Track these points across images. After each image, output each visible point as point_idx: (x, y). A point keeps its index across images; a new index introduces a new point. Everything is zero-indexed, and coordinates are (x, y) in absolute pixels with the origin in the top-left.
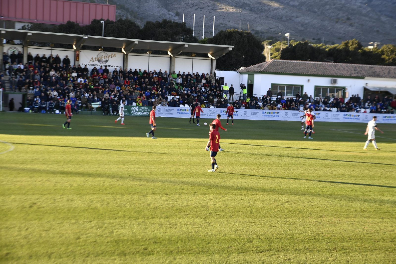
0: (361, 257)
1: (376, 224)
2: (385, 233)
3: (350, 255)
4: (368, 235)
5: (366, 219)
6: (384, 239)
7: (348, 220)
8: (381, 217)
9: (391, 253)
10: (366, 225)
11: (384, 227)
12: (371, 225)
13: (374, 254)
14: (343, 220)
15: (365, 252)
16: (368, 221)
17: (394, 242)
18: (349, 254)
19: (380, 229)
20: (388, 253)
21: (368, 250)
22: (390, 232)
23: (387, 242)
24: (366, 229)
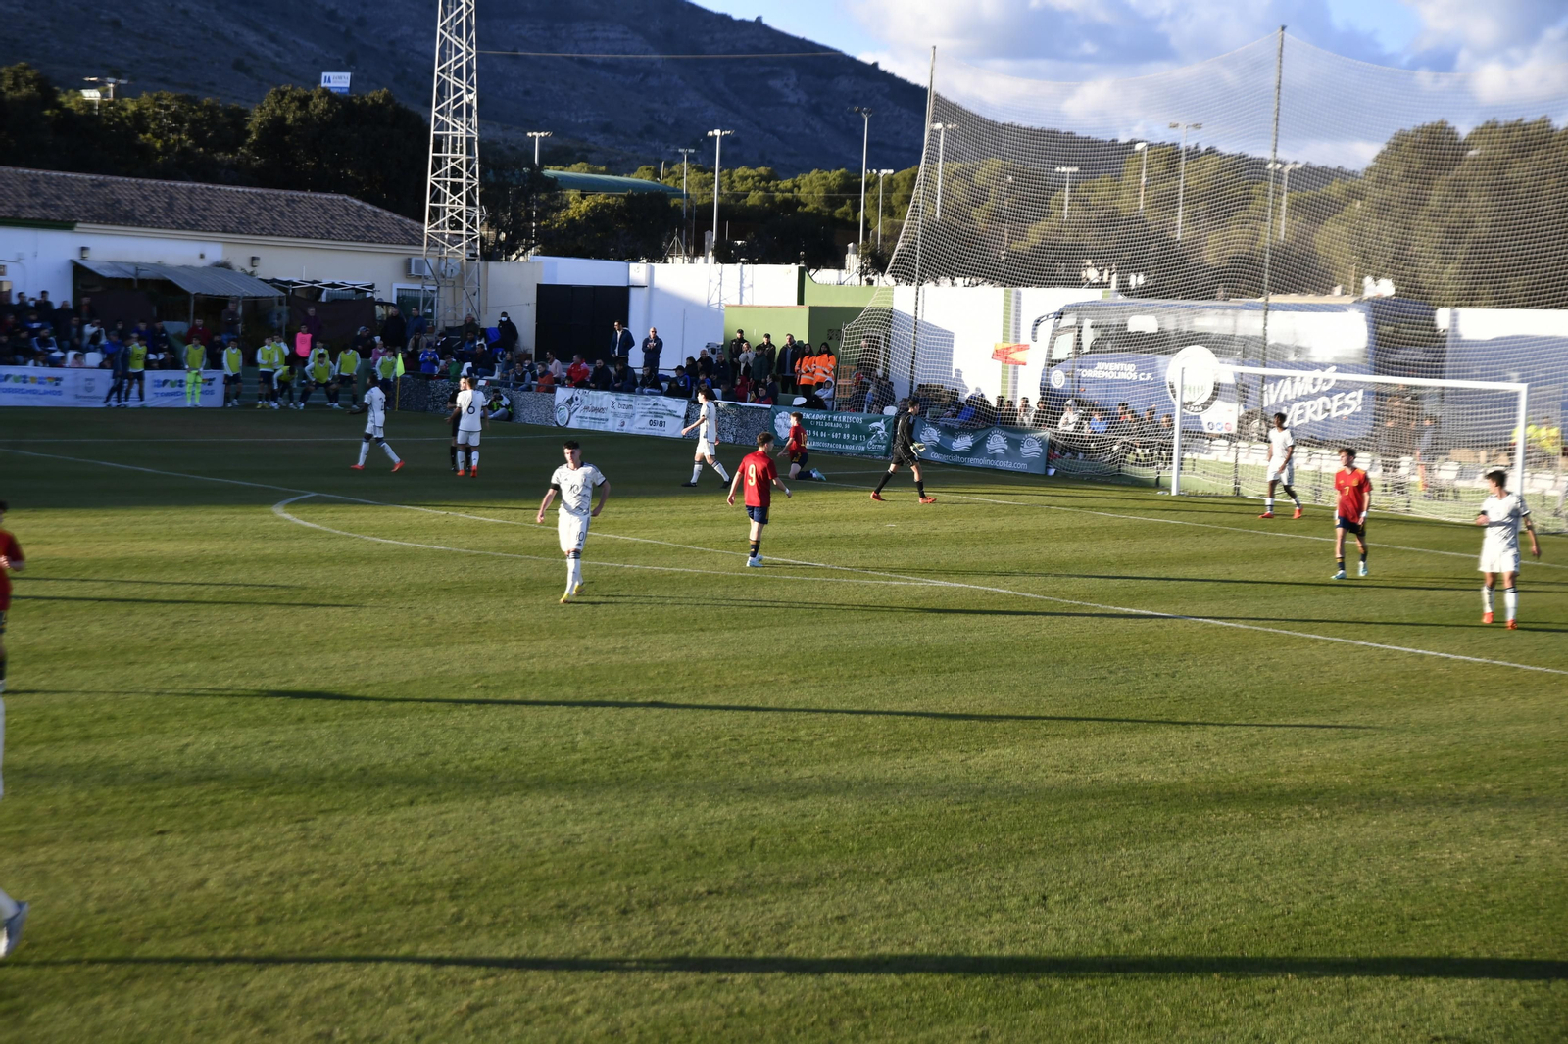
0: (75, 1021)
1: (136, 861)
2: (171, 896)
3: (34, 1017)
4: (104, 917)
5: (100, 845)
6: (168, 924)
7: (22, 858)
8: (158, 829)
9: (193, 984)
10: (97, 870)
11: (166, 872)
12: (116, 869)
13: (129, 996)
14: (6, 861)
15: (94, 994)
16: (103, 853)
17: (203, 931)
18: (29, 1013)
19: (152, 881)
20: (180, 985)
21: (106, 983)
22: (192, 889)
23: (176, 937)
24: (97, 890)
